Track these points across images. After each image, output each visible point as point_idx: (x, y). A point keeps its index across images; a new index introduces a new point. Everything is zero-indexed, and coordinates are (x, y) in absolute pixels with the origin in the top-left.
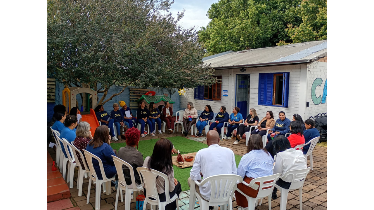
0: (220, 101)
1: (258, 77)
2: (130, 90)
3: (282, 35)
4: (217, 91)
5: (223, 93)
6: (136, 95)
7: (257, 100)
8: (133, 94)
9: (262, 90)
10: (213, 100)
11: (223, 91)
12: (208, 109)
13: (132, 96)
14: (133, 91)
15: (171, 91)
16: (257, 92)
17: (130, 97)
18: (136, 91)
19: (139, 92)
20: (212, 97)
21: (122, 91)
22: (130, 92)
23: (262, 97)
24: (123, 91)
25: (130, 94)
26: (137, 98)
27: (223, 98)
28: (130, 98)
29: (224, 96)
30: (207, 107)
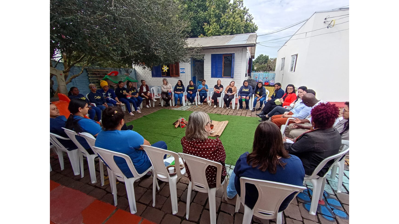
0: (179, 77)
1: (210, 57)
2: (88, 71)
3: (197, 31)
4: (175, 69)
5: (181, 71)
6: (96, 76)
7: (210, 74)
8: (92, 75)
9: (214, 67)
10: (171, 77)
11: (181, 69)
12: (180, 83)
13: (92, 77)
14: (91, 72)
15: (127, 71)
16: (210, 69)
17: (89, 78)
18: (95, 71)
19: (98, 73)
20: (171, 74)
21: (81, 72)
22: (88, 74)
23: (214, 72)
24: (83, 72)
25: (89, 75)
26: (98, 79)
27: (180, 74)
28: (90, 80)
29: (181, 73)
30: (180, 82)
